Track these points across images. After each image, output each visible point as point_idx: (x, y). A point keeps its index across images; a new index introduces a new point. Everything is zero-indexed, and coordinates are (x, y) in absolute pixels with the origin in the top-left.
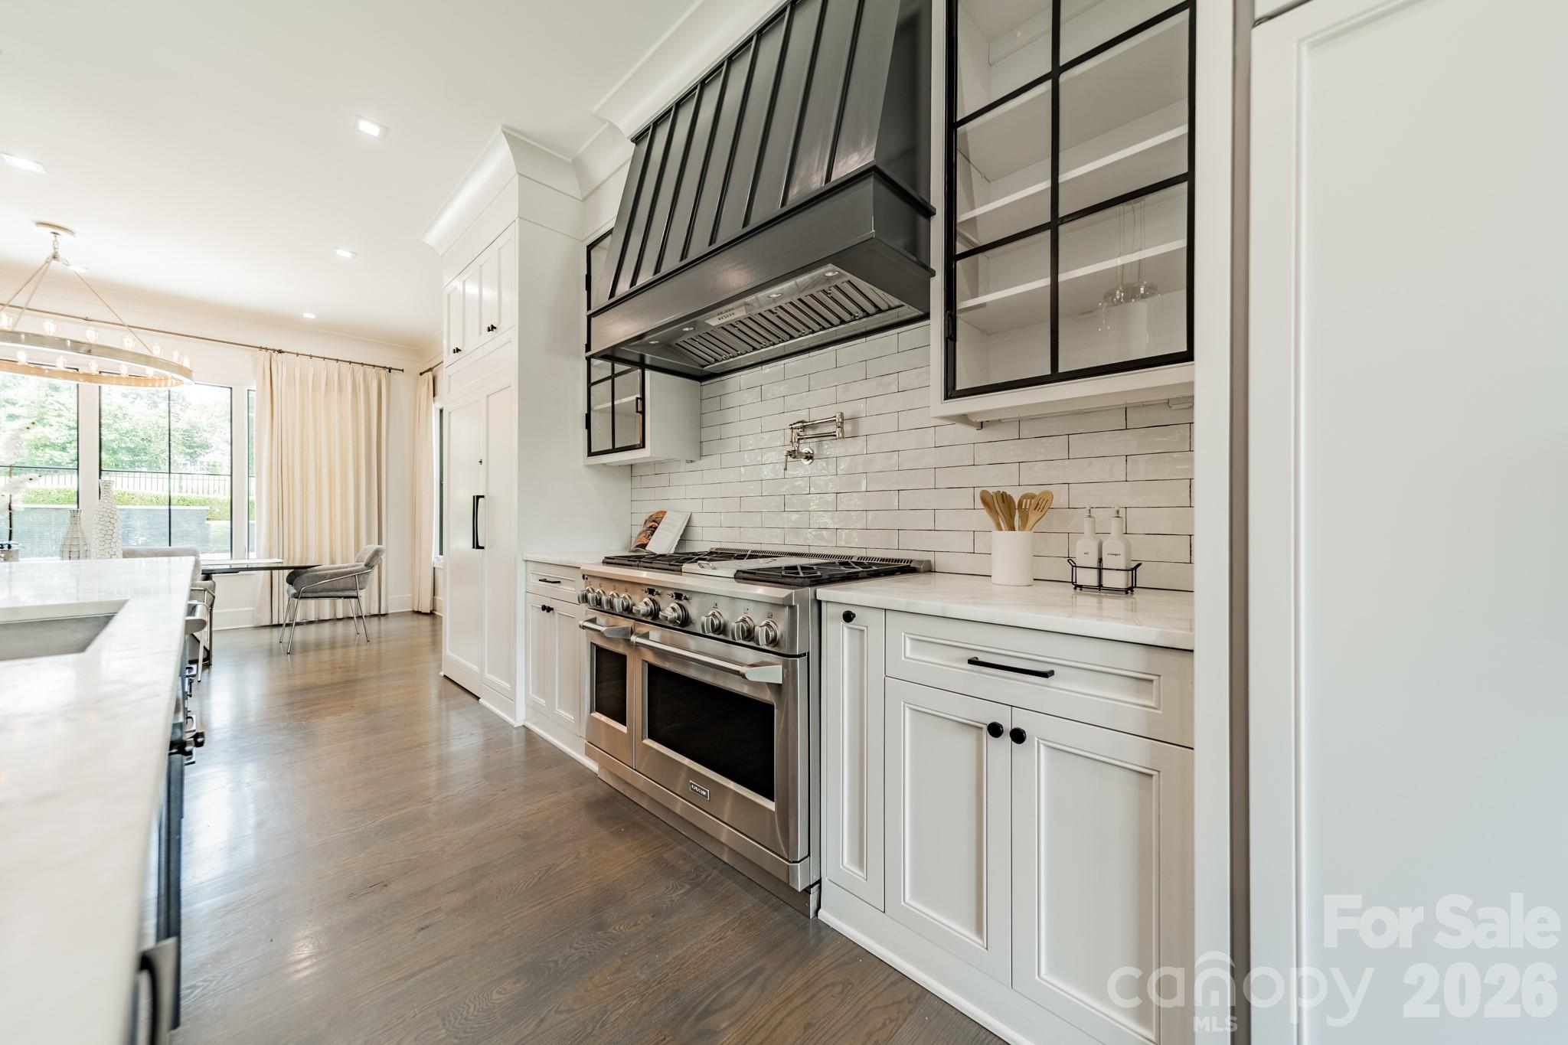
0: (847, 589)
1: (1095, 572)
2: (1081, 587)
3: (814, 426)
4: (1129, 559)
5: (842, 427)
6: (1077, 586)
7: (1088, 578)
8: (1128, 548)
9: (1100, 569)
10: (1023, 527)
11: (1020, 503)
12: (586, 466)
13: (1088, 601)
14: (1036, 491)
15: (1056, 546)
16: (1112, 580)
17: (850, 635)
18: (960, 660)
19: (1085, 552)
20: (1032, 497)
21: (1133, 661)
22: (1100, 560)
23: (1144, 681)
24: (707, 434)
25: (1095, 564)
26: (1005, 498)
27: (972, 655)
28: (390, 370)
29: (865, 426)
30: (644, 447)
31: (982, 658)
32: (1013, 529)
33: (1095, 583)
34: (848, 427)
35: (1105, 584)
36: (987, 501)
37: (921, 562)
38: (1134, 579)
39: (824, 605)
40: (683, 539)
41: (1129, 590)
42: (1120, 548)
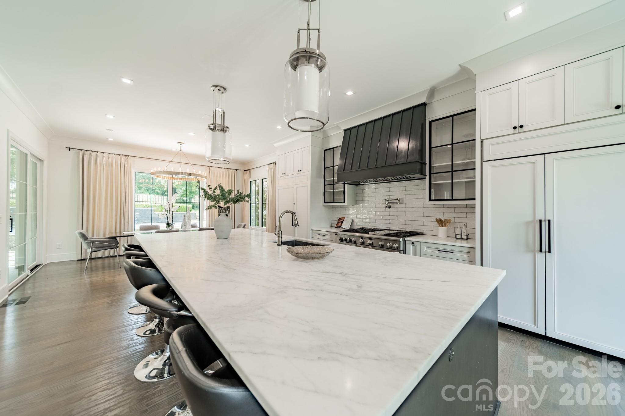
0: (411, 238)
1: (460, 236)
2: (457, 238)
3: (391, 200)
4: (467, 233)
5: (399, 201)
6: (456, 238)
7: (459, 237)
8: (467, 231)
9: (461, 235)
10: (445, 226)
11: (444, 221)
12: (324, 206)
13: (459, 241)
14: (448, 219)
15: (452, 230)
16: (463, 237)
17: (412, 247)
18: (437, 251)
19: (458, 231)
20: (447, 220)
21: (466, 250)
22: (461, 233)
23: (468, 253)
24: (357, 199)
25: (460, 234)
26: (441, 220)
27: (439, 250)
28: (237, 170)
29: (405, 201)
30: (345, 202)
31: (440, 250)
32: (443, 227)
33: (460, 238)
34: (401, 201)
35: (462, 238)
36: (437, 220)
37: (421, 232)
38: (468, 237)
39: (406, 241)
40: (352, 225)
41: (467, 239)
42: (465, 231)
